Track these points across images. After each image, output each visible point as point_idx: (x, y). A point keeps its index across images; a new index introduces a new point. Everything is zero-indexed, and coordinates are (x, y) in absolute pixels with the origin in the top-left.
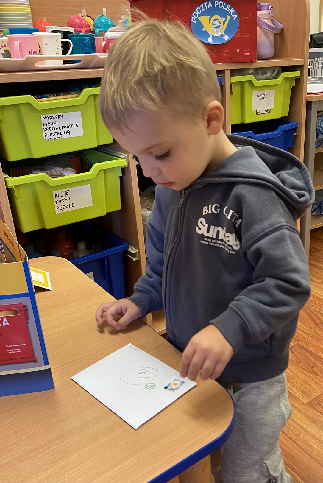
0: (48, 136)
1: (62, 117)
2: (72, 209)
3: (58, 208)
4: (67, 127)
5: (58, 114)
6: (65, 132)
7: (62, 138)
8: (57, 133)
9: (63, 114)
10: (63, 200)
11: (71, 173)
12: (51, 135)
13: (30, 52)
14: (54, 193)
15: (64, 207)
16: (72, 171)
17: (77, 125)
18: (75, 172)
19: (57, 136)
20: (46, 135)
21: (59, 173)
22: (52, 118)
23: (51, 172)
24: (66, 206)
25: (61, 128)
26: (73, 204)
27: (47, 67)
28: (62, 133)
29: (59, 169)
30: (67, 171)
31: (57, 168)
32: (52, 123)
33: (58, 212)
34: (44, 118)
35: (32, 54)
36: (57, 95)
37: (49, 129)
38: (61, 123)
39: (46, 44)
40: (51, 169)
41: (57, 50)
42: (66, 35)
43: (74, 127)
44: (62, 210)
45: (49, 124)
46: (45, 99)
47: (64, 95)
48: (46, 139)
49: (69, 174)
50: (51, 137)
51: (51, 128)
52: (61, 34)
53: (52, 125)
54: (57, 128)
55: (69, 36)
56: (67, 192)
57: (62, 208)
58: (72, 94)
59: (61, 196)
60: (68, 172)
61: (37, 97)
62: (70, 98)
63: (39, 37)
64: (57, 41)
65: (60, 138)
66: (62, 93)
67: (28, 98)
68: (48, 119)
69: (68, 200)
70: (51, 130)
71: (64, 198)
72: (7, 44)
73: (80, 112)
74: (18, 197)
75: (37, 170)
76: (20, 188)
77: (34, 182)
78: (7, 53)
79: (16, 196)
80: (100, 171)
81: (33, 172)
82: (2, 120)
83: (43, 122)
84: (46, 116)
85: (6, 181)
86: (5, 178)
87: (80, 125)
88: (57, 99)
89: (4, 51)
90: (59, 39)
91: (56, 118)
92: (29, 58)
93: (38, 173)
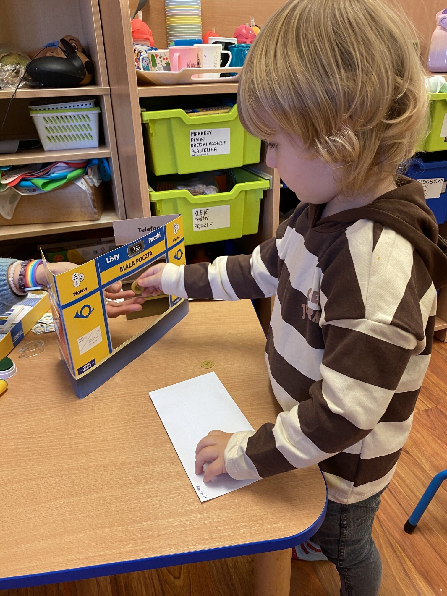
0: (195, 152)
1: (211, 133)
2: (210, 228)
3: (196, 226)
4: (214, 144)
5: (207, 130)
6: (211, 149)
7: (208, 155)
8: (204, 150)
9: (212, 130)
10: (202, 218)
11: (213, 192)
12: (198, 151)
13: (188, 65)
14: (194, 210)
15: (202, 225)
16: (214, 190)
17: (224, 143)
18: (218, 191)
19: (203, 153)
20: (193, 151)
21: (202, 191)
22: (201, 134)
23: (194, 189)
24: (204, 225)
25: (208, 144)
26: (211, 224)
27: (202, 80)
28: (208, 150)
29: (202, 186)
30: (209, 189)
31: (200, 185)
32: (200, 139)
33: (196, 230)
34: (193, 134)
35: (190, 66)
36: (208, 110)
37: (196, 145)
38: (209, 139)
39: (205, 56)
40: (195, 186)
41: (215, 62)
42: (227, 46)
43: (221, 144)
44: (200, 229)
45: (197, 140)
46: (196, 113)
47: (215, 110)
48: (192, 156)
49: (211, 193)
50: (198, 154)
51: (199, 144)
52: (221, 45)
53: (200, 141)
54: (204, 144)
55: (230, 47)
56: (206, 211)
57: (200, 227)
58: (223, 109)
59: (200, 215)
60: (210, 190)
61: (188, 112)
62: (221, 113)
63: (199, 49)
64: (216, 52)
65: (206, 155)
66: (214, 108)
67: (179, 112)
68: (197, 134)
69: (206, 219)
70: (199, 146)
71: (203, 217)
72: (169, 57)
73: (229, 129)
74: (159, 211)
75: (183, 185)
76: (162, 203)
77: (176, 198)
78: (168, 67)
79: (158, 210)
80: (241, 192)
81: (178, 187)
82: (152, 134)
83: (191, 137)
84: (195, 131)
85: (150, 195)
86: (150, 192)
87: (228, 143)
88: (207, 114)
89: (166, 63)
90: (220, 51)
91: (205, 134)
92: (186, 70)
93: (181, 188)
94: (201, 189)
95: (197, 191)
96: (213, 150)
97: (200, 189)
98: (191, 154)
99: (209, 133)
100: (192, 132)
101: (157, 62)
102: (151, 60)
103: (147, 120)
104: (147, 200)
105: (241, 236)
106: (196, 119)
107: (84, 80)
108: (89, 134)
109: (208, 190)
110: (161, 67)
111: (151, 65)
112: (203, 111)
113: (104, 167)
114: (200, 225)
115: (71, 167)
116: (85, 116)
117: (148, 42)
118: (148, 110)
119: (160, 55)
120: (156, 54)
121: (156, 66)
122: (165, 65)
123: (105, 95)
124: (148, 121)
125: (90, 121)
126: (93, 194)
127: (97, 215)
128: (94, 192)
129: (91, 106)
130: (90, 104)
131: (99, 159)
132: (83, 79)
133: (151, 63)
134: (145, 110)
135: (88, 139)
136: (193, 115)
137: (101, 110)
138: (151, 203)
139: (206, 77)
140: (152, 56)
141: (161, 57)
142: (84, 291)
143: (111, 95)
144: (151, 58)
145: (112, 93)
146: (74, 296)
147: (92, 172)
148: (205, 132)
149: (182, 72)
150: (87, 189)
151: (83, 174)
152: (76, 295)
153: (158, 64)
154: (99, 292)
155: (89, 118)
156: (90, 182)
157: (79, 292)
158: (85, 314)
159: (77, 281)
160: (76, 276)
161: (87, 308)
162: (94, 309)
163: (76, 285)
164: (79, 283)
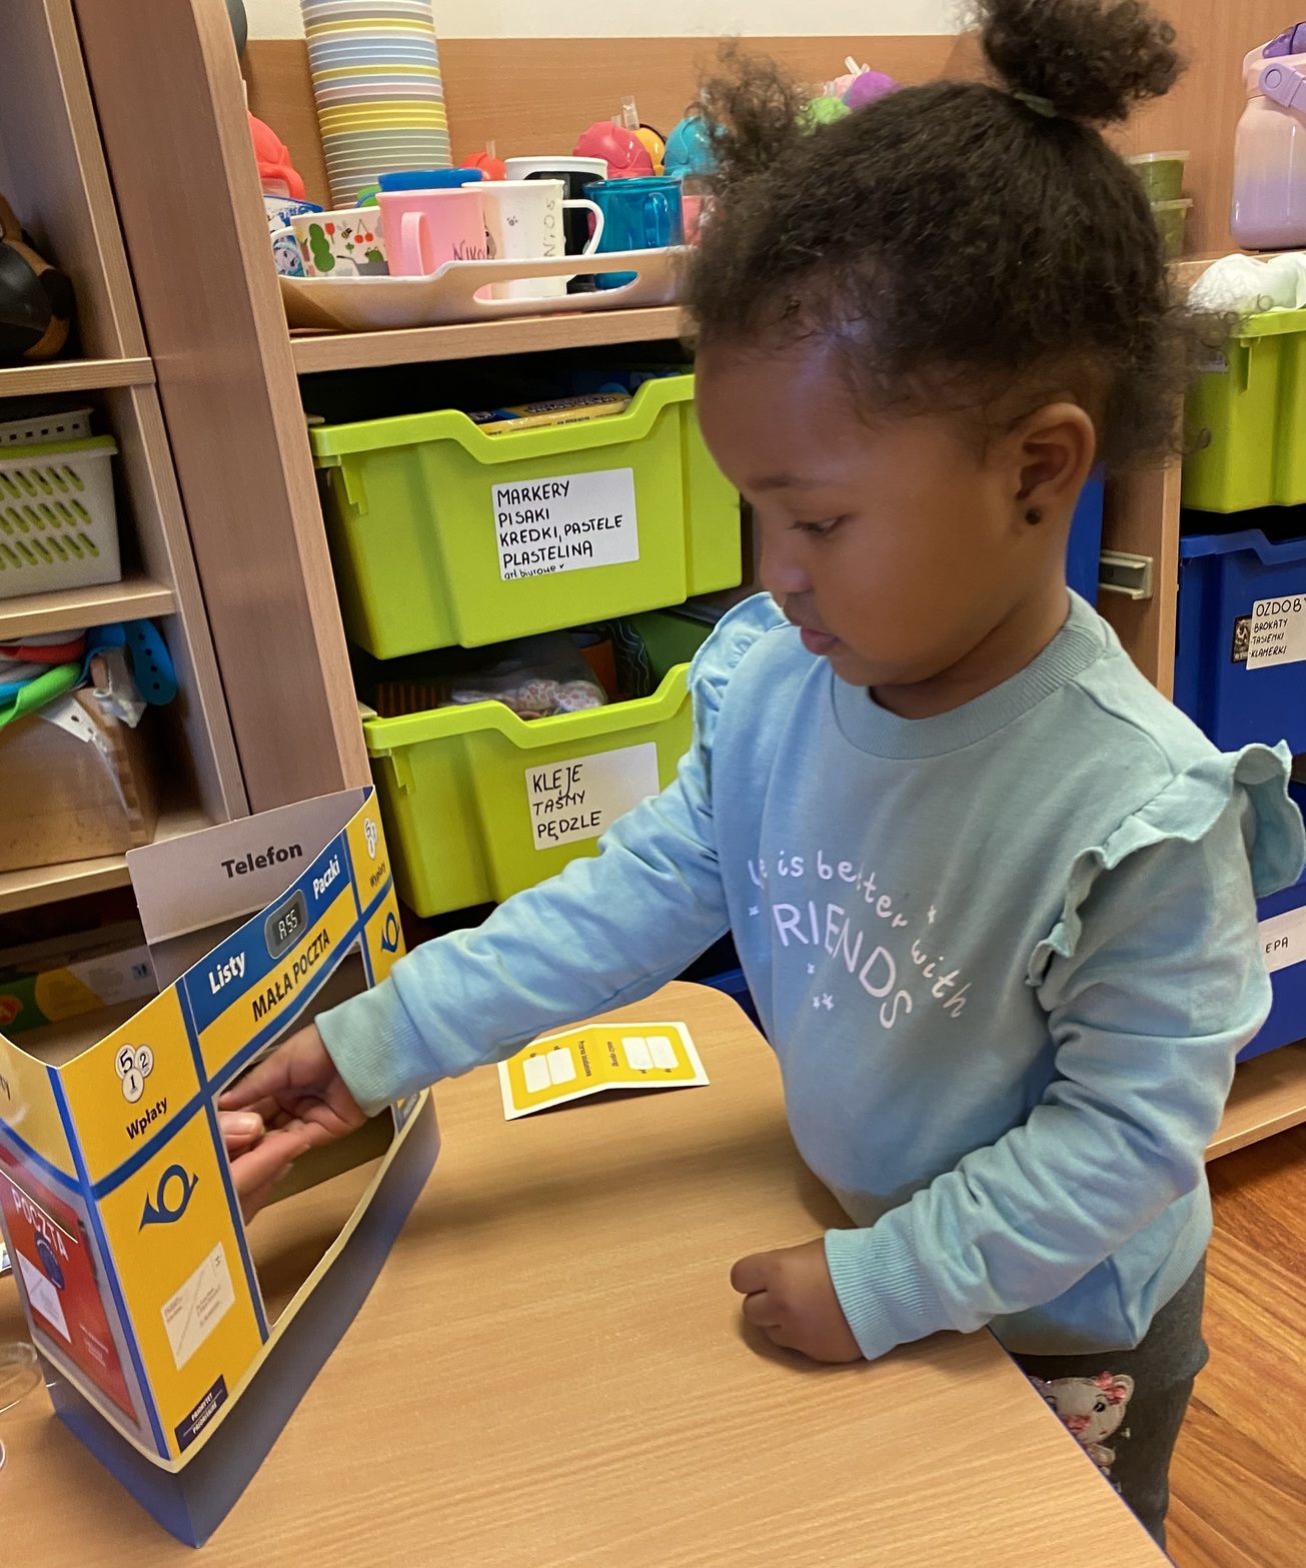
0: (515, 564)
1: (566, 489)
2: (591, 831)
3: (542, 828)
4: (582, 528)
5: (552, 480)
6: (574, 548)
7: (564, 569)
8: (546, 553)
9: (570, 478)
10: (560, 799)
11: (588, 702)
12: (526, 559)
13: (456, 252)
14: (530, 774)
15: (564, 825)
16: (590, 694)
17: (617, 522)
18: (602, 697)
19: (546, 564)
20: (508, 558)
21: (547, 703)
22: (531, 495)
23: (517, 696)
24: (571, 822)
25: (561, 532)
26: (595, 816)
27: (515, 305)
28: (563, 553)
29: (546, 687)
30: (573, 693)
31: (538, 681)
32: (529, 514)
33: (544, 842)
34: (504, 496)
35: (465, 255)
36: (549, 410)
37: (519, 539)
38: (561, 511)
39: (512, 223)
40: (517, 686)
41: (549, 241)
42: (578, 184)
43: (607, 527)
44: (557, 838)
45: (520, 519)
46: (509, 422)
47: (573, 407)
48: (508, 576)
49: (581, 707)
50: (527, 568)
51: (527, 533)
52: (563, 182)
53: (530, 520)
54: (547, 533)
55: (591, 189)
56: (574, 773)
57: (557, 831)
58: (600, 404)
59: (555, 787)
60: (576, 697)
61: (478, 419)
62: (597, 417)
63: (485, 196)
64: (549, 206)
65: (558, 569)
66: (566, 400)
67: (450, 422)
68: (518, 497)
69: (578, 799)
70: (528, 539)
71: (563, 795)
72: (377, 229)
73: (631, 470)
74: (404, 787)
75: (473, 688)
76: (410, 755)
77: (460, 735)
78: (377, 264)
79: (400, 786)
81: (456, 697)
82: (356, 505)
83: (497, 511)
84: (511, 487)
85: (364, 730)
86: (365, 720)
87: (630, 522)
88: (550, 424)
89: (367, 254)
90: (556, 200)
91: (547, 495)
92: (453, 270)
93: (473, 700)
94: (543, 696)
95: (528, 702)
96: (580, 552)
97: (539, 697)
98: (503, 571)
99: (562, 491)
100: (499, 492)
101: (334, 251)
102: (308, 244)
103: (335, 457)
104: (358, 750)
106: (508, 440)
107: (43, 341)
108: (83, 536)
109: (570, 696)
110: (351, 270)
111: (312, 262)
112: (529, 413)
113: (149, 652)
114: (557, 825)
115: (24, 663)
116: (60, 472)
117: (279, 186)
118: (330, 422)
119: (344, 224)
120: (329, 222)
121: (332, 265)
122: (366, 260)
123: (137, 386)
124: (340, 459)
125: (80, 487)
126: (117, 756)
127: (142, 833)
128: (120, 748)
129: (80, 432)
130: (76, 426)
131: (130, 626)
132: (41, 335)
133: (312, 255)
134: (322, 420)
135: (81, 556)
136: (497, 431)
137: (119, 444)
138: (372, 761)
139: (520, 293)
140: (314, 229)
141: (349, 231)
142: (160, 1112)
143: (157, 385)
144: (310, 239)
145: (161, 378)
146: (132, 1136)
147: (110, 673)
148: (544, 487)
149: (444, 277)
150: (94, 739)
151: (74, 686)
152: (137, 1133)
153: (338, 257)
154: (203, 1109)
155: (78, 480)
156: (107, 710)
157: (144, 1120)
158: (172, 1205)
159: (132, 1078)
160: (129, 1059)
161: (176, 1180)
162: (196, 1179)
163: (132, 1092)
164: (139, 1083)
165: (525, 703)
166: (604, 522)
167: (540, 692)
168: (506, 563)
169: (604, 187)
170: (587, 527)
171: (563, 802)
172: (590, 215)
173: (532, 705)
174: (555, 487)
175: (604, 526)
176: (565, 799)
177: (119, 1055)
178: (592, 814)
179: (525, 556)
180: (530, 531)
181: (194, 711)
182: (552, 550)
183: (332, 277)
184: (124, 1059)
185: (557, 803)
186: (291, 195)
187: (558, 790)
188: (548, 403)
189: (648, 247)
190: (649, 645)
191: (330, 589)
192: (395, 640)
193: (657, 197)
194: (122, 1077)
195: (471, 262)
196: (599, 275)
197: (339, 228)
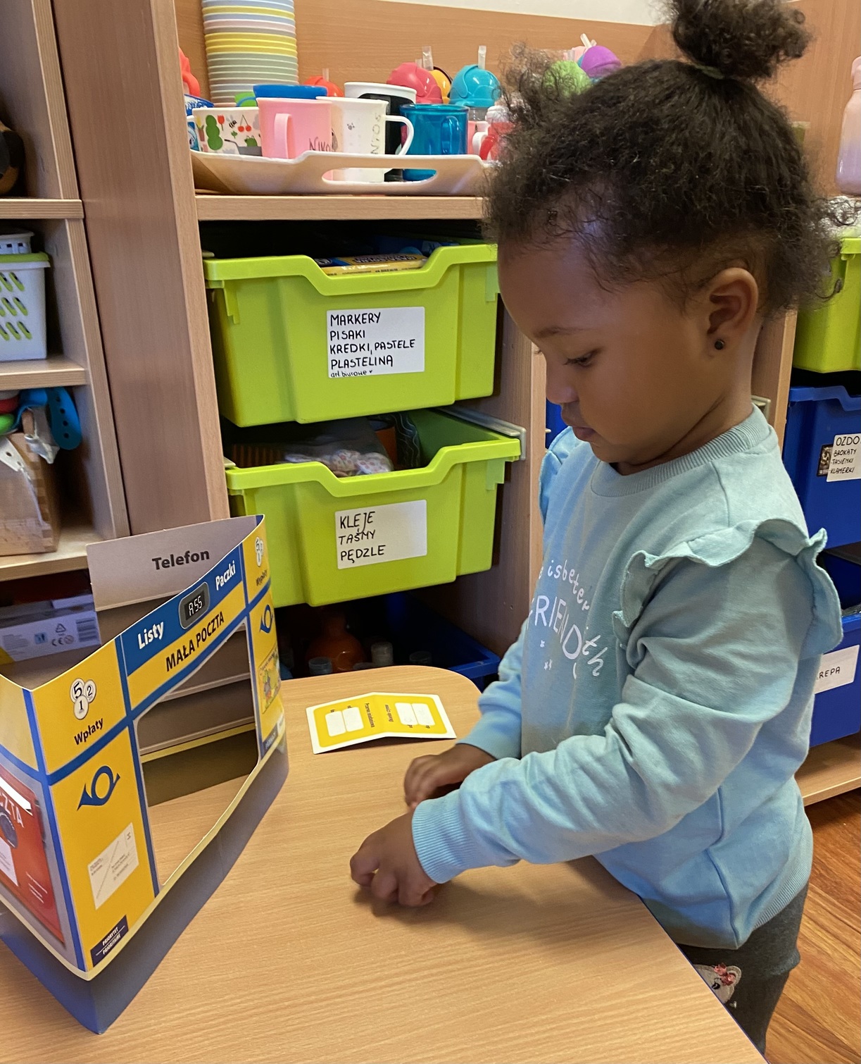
0: (339, 367)
1: (378, 318)
2: (377, 559)
3: (344, 554)
4: (387, 346)
5: (368, 311)
6: (380, 359)
7: (372, 373)
8: (361, 361)
9: (381, 310)
10: (358, 534)
11: (381, 468)
12: (346, 364)
13: (311, 145)
14: (339, 515)
15: (359, 553)
16: (382, 463)
17: (411, 344)
18: (390, 465)
19: (360, 369)
20: (334, 363)
21: (352, 467)
22: (353, 320)
23: (331, 460)
24: (364, 552)
25: (372, 347)
26: (381, 548)
27: (350, 186)
28: (373, 362)
29: (351, 456)
30: (371, 461)
31: (346, 451)
32: (351, 333)
33: (344, 564)
34: (335, 319)
35: (317, 148)
36: (370, 261)
37: (343, 350)
38: (373, 334)
39: (350, 128)
40: (332, 455)
41: (375, 143)
43: (404, 347)
44: (354, 561)
45: (345, 336)
46: (343, 267)
47: (386, 261)
48: (333, 375)
49: (376, 471)
50: (347, 370)
51: (348, 346)
52: (387, 103)
53: (351, 337)
54: (363, 347)
55: (406, 109)
56: (369, 517)
57: (354, 557)
58: (405, 260)
59: (355, 526)
60: (372, 464)
61: (320, 263)
62: (403, 269)
63: (334, 107)
64: (377, 118)
65: (368, 374)
66: (381, 256)
67: (301, 263)
68: (345, 321)
69: (370, 535)
70: (349, 350)
71: (360, 532)
72: (254, 124)
73: (422, 309)
75: (297, 452)
76: (256, 496)
77: (292, 484)
78: (252, 147)
80: (454, 467)
81: (288, 458)
82: (232, 317)
83: (330, 329)
84: (340, 313)
85: (227, 475)
86: (227, 469)
87: (420, 344)
88: (370, 272)
89: (246, 141)
90: (380, 115)
91: (364, 321)
92: (310, 157)
93: (301, 460)
94: (349, 462)
95: (339, 465)
96: (384, 363)
97: (346, 462)
98: (331, 372)
99: (375, 319)
100: (332, 316)
101: (222, 136)
102: (204, 129)
103: (220, 282)
104: (221, 489)
105: (454, 579)
108: (21, 324)
109: (368, 463)
110: (233, 150)
111: (206, 142)
112: (356, 262)
113: (63, 411)
114: (354, 553)
116: (7, 276)
118: (220, 255)
119: (231, 117)
120: (221, 115)
121: (220, 145)
122: (245, 145)
123: (69, 220)
124: (223, 283)
125: (22, 289)
126: (37, 483)
127: (51, 539)
128: (40, 477)
129: (24, 249)
130: (20, 245)
131: (51, 391)
133: (206, 137)
134: (213, 255)
135: (19, 338)
136: (334, 273)
137: (51, 260)
138: (230, 497)
139: (353, 178)
140: (210, 119)
141: (234, 123)
142: (98, 728)
143: (84, 220)
144: (206, 125)
145: (89, 214)
146: (78, 743)
147: (35, 423)
148: (363, 315)
149: (304, 162)
150: (22, 469)
151: (10, 430)
152: (81, 741)
153: (226, 140)
154: (127, 729)
155: (21, 283)
156: (32, 450)
157: (87, 732)
158: (101, 794)
159: (81, 702)
160: (80, 689)
161: (104, 776)
162: (118, 777)
163: (80, 712)
164: (85, 706)
165: (336, 467)
166: (402, 343)
167: (347, 458)
168: (332, 366)
169: (414, 109)
170: (390, 346)
171: (360, 537)
172: (403, 128)
173: (341, 467)
174: (371, 316)
175: (402, 346)
176: (361, 535)
177: (73, 686)
178: (379, 546)
179: (346, 362)
180: (351, 345)
181: (94, 455)
182: (365, 360)
183: (220, 154)
184: (76, 688)
185: (355, 537)
186: (191, 93)
187: (357, 528)
188: (369, 257)
189: (443, 154)
190: (421, 433)
191: (210, 373)
192: (252, 414)
193: (452, 119)
194: (74, 701)
195: (321, 152)
196: (407, 170)
197: (228, 120)
